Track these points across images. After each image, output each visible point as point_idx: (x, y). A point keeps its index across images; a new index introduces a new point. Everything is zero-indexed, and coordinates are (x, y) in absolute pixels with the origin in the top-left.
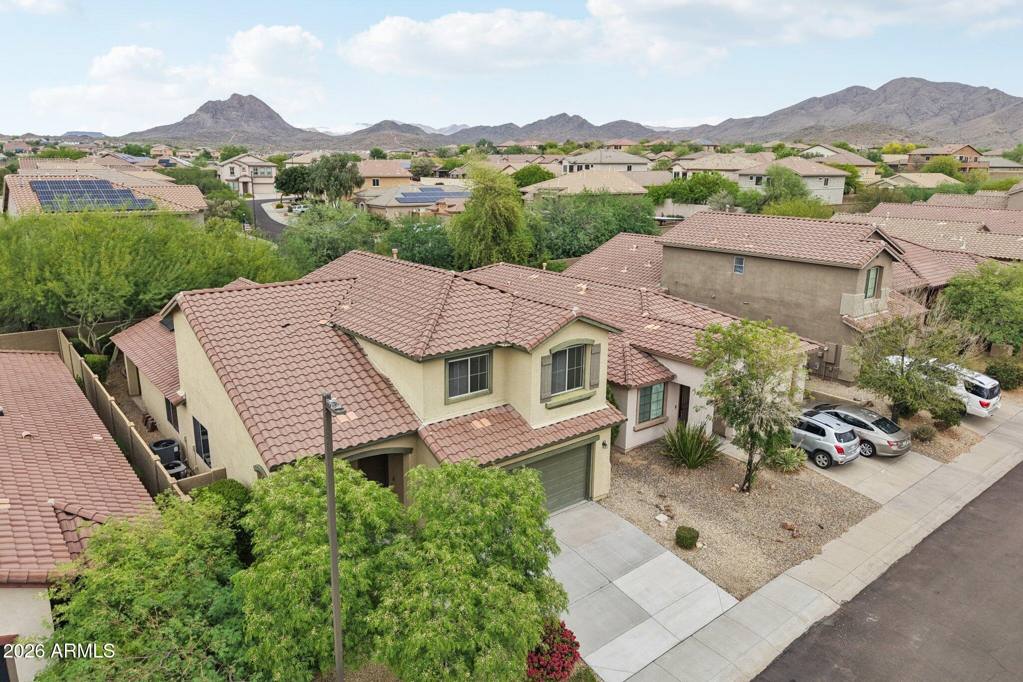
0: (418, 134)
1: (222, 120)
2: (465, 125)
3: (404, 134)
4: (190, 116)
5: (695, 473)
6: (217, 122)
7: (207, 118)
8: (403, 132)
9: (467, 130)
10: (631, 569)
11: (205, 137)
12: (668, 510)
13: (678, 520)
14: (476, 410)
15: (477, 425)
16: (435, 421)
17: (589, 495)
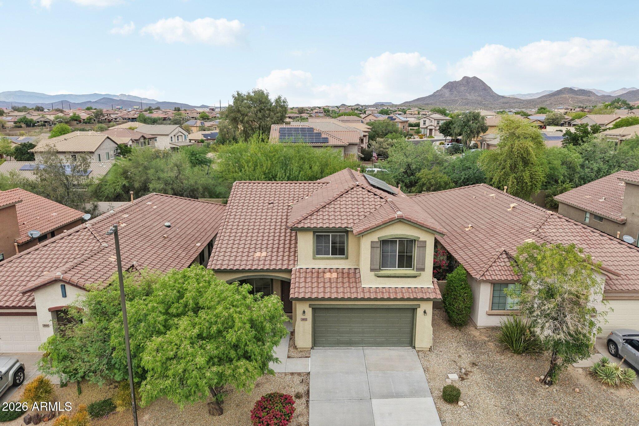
0: (589, 96)
1: (455, 92)
2: (634, 88)
3: (578, 96)
4: (437, 91)
5: (517, 357)
6: (452, 94)
8: (577, 95)
9: (633, 91)
10: (392, 396)
11: (443, 103)
12: (466, 374)
13: (465, 383)
14: (335, 267)
15: (328, 275)
16: (304, 267)
17: (412, 344)
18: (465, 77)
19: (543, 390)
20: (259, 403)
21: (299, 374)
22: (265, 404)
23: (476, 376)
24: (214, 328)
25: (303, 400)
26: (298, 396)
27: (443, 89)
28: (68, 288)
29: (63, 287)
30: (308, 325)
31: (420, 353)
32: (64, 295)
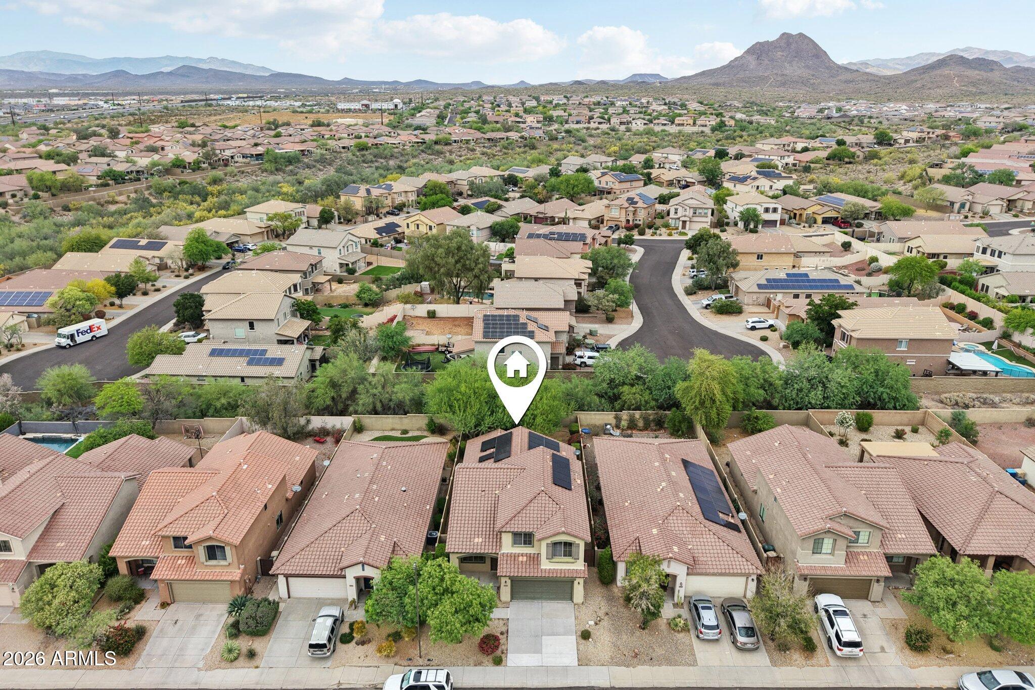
1: (766, 62)
6: (761, 64)
7: (752, 61)
10: (554, 634)
11: (744, 81)
12: (600, 621)
13: (597, 627)
14: (525, 552)
15: (521, 559)
16: (506, 552)
17: (571, 599)
18: (784, 34)
19: (638, 633)
20: (481, 639)
21: (503, 619)
22: (485, 640)
23: (605, 623)
24: (462, 606)
25: (505, 636)
26: (502, 633)
27: (745, 55)
28: (365, 566)
29: (363, 566)
30: (508, 589)
31: (576, 606)
32: (363, 570)
